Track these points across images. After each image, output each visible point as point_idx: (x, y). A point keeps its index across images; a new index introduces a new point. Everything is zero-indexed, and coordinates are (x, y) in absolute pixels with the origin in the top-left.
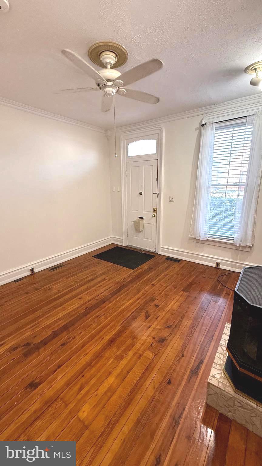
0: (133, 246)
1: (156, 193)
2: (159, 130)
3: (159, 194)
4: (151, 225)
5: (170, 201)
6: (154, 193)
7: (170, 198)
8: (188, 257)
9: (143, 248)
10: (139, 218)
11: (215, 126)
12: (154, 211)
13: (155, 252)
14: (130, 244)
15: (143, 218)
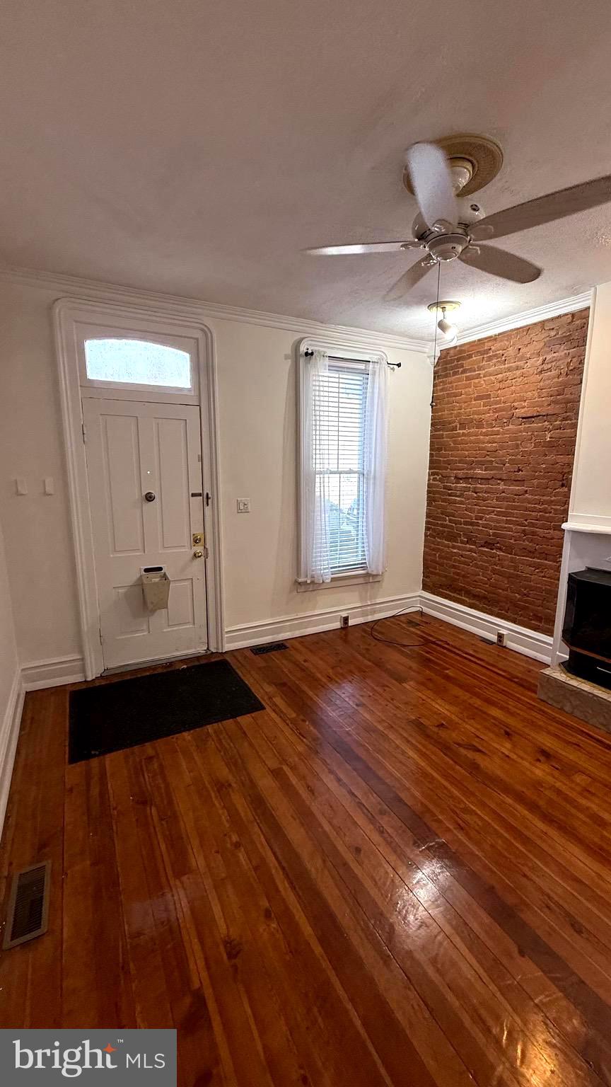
0: (128, 665)
1: (200, 495)
2: (200, 332)
3: (210, 496)
4: (187, 583)
5: (239, 511)
6: (193, 495)
7: (238, 504)
8: (291, 628)
9: (168, 656)
10: (147, 570)
11: (327, 362)
12: (196, 541)
13: (209, 652)
14: (110, 666)
15: (160, 569)
